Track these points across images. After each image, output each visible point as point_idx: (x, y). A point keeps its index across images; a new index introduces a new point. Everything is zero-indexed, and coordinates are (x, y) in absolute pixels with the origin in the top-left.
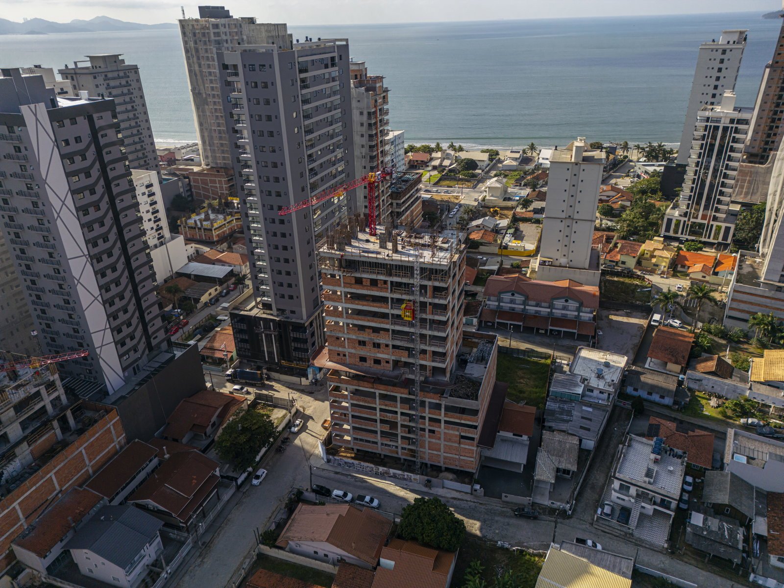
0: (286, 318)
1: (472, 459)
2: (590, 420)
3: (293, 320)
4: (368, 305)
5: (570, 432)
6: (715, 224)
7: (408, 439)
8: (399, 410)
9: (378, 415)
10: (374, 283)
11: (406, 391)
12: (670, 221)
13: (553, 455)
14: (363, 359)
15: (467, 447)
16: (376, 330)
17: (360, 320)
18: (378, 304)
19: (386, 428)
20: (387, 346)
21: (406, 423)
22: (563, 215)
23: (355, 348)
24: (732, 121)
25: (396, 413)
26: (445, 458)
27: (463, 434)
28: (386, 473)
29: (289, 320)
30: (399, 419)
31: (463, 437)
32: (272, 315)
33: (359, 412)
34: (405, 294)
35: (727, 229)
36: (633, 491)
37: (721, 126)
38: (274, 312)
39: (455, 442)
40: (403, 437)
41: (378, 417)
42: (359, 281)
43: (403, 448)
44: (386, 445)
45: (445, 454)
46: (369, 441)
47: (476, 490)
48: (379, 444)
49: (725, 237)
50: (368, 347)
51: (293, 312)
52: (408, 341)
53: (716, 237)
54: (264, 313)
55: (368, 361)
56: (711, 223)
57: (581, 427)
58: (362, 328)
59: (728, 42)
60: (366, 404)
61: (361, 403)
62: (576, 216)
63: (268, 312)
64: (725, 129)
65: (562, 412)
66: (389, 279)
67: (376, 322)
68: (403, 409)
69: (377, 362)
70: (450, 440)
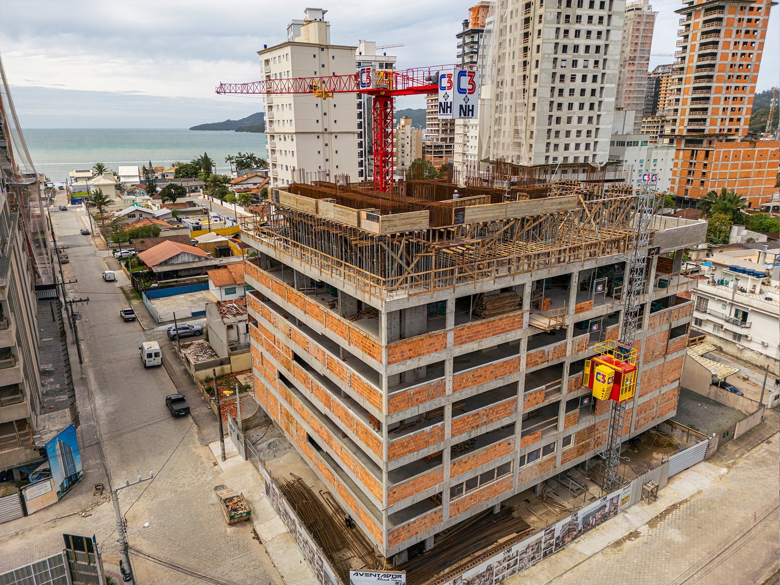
1: (677, 384)
8: (570, 319)
9: (523, 363)
15: (675, 355)
19: (538, 397)
21: (581, 357)
22: (319, 128)
27: (673, 325)
28: (570, 530)
30: (568, 350)
31: (672, 333)
39: (660, 355)
40: (568, 406)
41: (522, 372)
43: (565, 441)
44: (531, 456)
46: (491, 474)
48: (516, 464)
62: (334, 128)
68: (582, 310)
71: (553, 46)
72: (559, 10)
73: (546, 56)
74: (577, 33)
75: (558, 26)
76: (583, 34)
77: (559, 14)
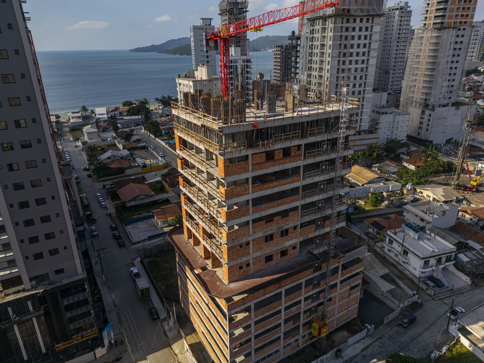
0: (51, 283)
1: (357, 305)
3: (65, 282)
4: (279, 185)
7: (308, 323)
8: (303, 297)
9: (283, 316)
10: (287, 152)
11: (311, 271)
13: (370, 270)
14: (269, 258)
15: (354, 296)
16: (285, 214)
17: (269, 208)
18: (289, 180)
19: (290, 326)
20: (295, 228)
21: (307, 308)
23: (261, 249)
24: (244, 61)
25: (300, 302)
26: (338, 319)
27: (352, 285)
29: (58, 284)
30: (302, 307)
31: (351, 289)
32: (24, 290)
33: (263, 327)
34: (317, 155)
36: (433, 261)
37: (239, 64)
38: (27, 284)
39: (346, 297)
40: (304, 325)
41: (282, 319)
42: (270, 156)
43: (303, 337)
44: (288, 345)
45: (338, 316)
46: (271, 355)
47: (370, 330)
48: (282, 349)
50: (275, 240)
51: (59, 272)
52: (315, 212)
54: (6, 295)
55: (275, 258)
58: (269, 219)
59: (206, 25)
60: (272, 312)
61: (266, 315)
63: (14, 289)
64: (241, 66)
66: (303, 142)
67: (286, 204)
68: (307, 292)
69: (284, 253)
70: (342, 299)
71: (336, 70)
72: (340, 51)
73: (333, 75)
74: (350, 63)
75: (339, 59)
76: (354, 62)
77: (340, 52)
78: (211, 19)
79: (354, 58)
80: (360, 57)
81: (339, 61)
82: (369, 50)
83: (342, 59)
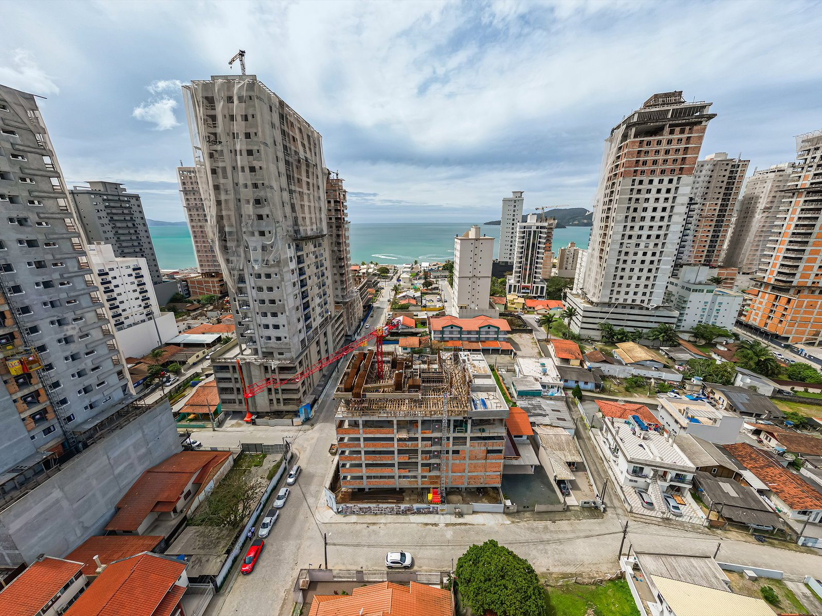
1: (499, 473)
2: (559, 411)
5: (554, 425)
6: (535, 285)
7: (428, 465)
8: (419, 435)
9: (396, 445)
12: (510, 286)
13: (556, 450)
15: (494, 461)
19: (405, 458)
21: (427, 449)
22: (471, 275)
24: (537, 228)
25: (416, 439)
26: (470, 478)
27: (489, 448)
28: (409, 510)
30: (420, 445)
31: (489, 452)
33: (374, 447)
35: (543, 288)
36: (648, 471)
37: (532, 230)
38: (260, 355)
39: (481, 459)
40: (423, 465)
41: (395, 448)
43: (423, 477)
44: (404, 477)
45: (470, 474)
46: (384, 477)
47: (508, 508)
48: (397, 477)
49: (542, 292)
51: (281, 354)
53: (536, 293)
56: (533, 285)
57: (558, 419)
59: (516, 197)
60: (382, 436)
61: (377, 436)
62: (479, 275)
64: (535, 232)
65: (535, 407)
68: (425, 433)
70: (476, 458)
71: (621, 235)
72: (627, 214)
73: (615, 241)
78: (522, 193)
79: (647, 223)
80: (657, 222)
81: (625, 227)
82: (671, 214)
83: (629, 224)
